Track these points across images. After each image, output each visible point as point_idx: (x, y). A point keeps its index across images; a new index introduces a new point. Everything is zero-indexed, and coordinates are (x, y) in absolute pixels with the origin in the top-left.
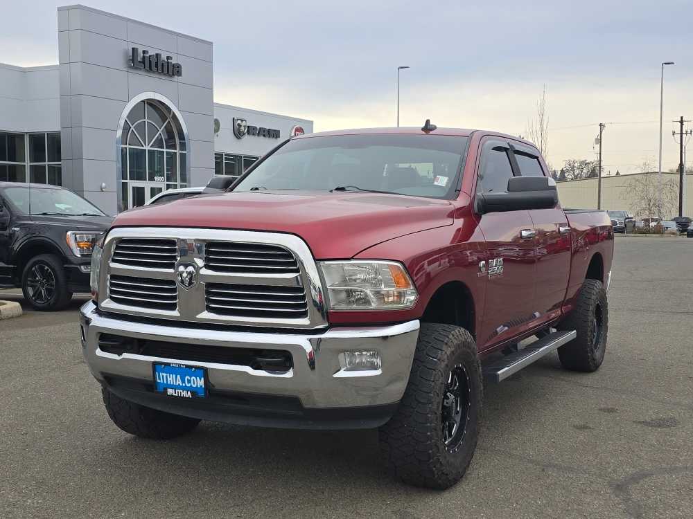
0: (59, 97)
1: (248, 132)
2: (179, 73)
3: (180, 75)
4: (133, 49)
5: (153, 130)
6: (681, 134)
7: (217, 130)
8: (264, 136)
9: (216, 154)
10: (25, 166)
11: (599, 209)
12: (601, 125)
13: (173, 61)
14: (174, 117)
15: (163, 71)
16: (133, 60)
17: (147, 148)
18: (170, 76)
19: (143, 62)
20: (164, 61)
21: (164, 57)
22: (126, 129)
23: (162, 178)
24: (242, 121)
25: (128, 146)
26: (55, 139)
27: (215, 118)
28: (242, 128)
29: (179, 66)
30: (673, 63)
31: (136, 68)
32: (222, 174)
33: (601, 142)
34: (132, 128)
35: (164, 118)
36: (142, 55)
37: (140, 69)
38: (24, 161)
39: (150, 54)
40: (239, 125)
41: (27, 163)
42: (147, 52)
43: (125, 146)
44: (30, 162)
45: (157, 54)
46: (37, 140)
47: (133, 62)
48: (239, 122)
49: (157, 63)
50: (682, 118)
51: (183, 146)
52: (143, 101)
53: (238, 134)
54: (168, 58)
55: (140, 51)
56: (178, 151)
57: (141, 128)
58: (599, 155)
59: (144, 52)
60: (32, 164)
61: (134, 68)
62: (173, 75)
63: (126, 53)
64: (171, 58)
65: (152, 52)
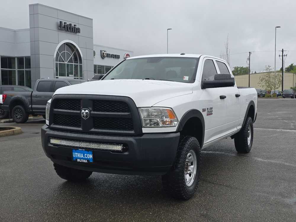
0: (30, 42)
1: (107, 56)
2: (79, 32)
3: (80, 33)
4: (60, 22)
5: (69, 55)
6: (283, 56)
7: (94, 55)
8: (113, 57)
9: (94, 65)
10: (15, 71)
11: (249, 86)
12: (250, 53)
13: (77, 27)
14: (77, 50)
15: (72, 31)
16: (60, 26)
17: (66, 63)
18: (75, 33)
19: (64, 27)
20: (73, 27)
21: (73, 25)
22: (58, 55)
23: (72, 76)
24: (104, 51)
25: (58, 62)
26: (28, 59)
27: (94, 50)
28: (105, 54)
29: (79, 29)
30: (280, 27)
31: (62, 30)
32: (97, 73)
33: (250, 60)
34: (60, 55)
35: (73, 51)
36: (64, 24)
37: (63, 30)
38: (15, 69)
39: (67, 24)
40: (103, 53)
41: (16, 69)
42: (66, 23)
43: (57, 62)
44: (18, 69)
45: (70, 24)
46: (21, 60)
47: (60, 27)
48: (103, 52)
49: (70, 28)
50: (283, 49)
51: (81, 62)
52: (64, 43)
53: (103, 57)
54: (74, 25)
55: (63, 23)
56: (78, 64)
57: (63, 55)
58: (249, 65)
59: (65, 23)
60: (18, 70)
61: (61, 30)
62: (77, 32)
63: (57, 23)
64: (76, 25)
65: (68, 23)
